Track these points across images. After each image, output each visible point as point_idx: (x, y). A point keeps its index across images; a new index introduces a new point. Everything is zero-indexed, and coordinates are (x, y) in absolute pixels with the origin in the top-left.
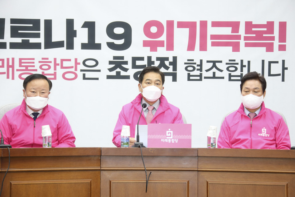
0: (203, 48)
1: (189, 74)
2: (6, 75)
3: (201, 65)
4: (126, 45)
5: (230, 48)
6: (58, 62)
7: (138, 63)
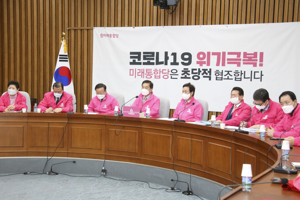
0: (223, 64)
1: (216, 77)
2: (141, 76)
3: (222, 73)
4: (189, 63)
5: (236, 65)
6: (161, 71)
7: (194, 71)
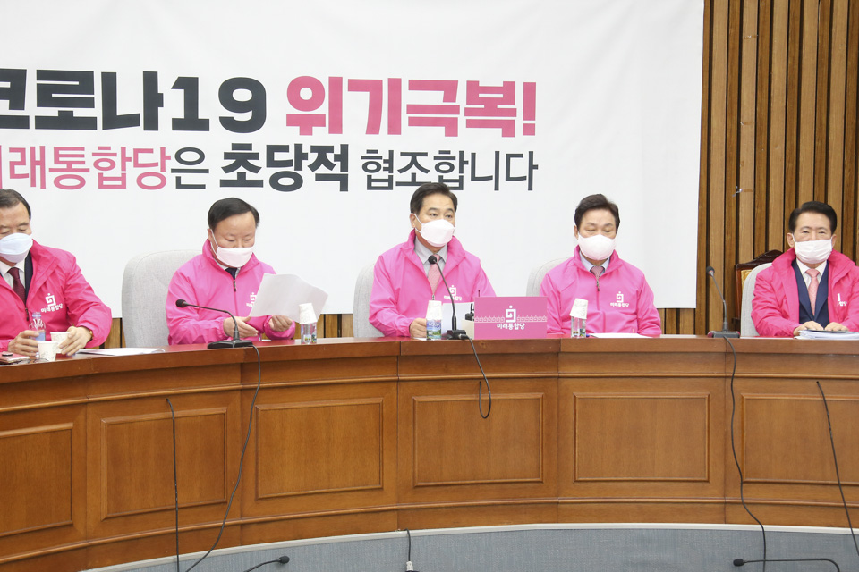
0: (395, 128)
1: (369, 177)
2: (29, 180)
3: (390, 161)
4: (256, 123)
6: (130, 154)
7: (278, 156)
